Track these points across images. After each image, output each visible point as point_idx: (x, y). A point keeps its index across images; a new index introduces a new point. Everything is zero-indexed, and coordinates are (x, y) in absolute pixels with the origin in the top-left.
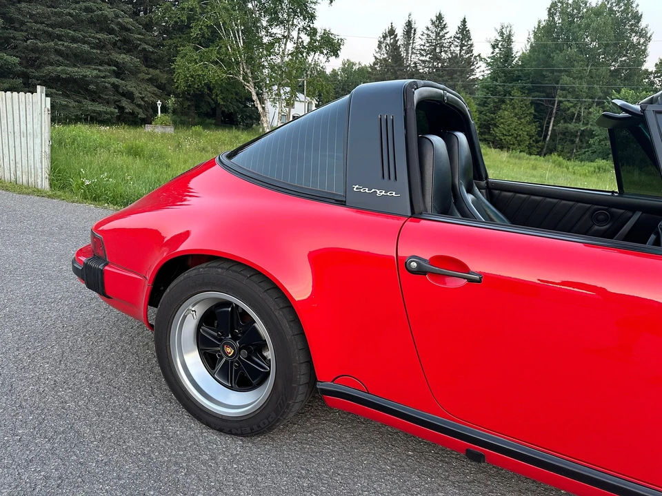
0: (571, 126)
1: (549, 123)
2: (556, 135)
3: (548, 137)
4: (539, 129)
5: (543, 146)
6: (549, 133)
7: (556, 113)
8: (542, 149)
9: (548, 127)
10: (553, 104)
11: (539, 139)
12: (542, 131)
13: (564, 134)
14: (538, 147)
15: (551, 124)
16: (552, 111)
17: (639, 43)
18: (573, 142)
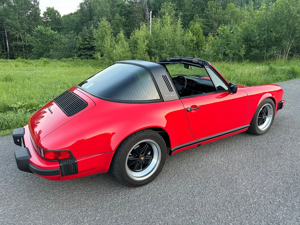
0: (18, 43)
1: (6, 42)
2: (12, 48)
3: (8, 49)
4: (2, 46)
5: (7, 53)
6: (8, 47)
7: (8, 37)
8: (7, 55)
9: (6, 44)
10: (5, 33)
11: (3, 50)
12: (3, 46)
13: (16, 47)
14: (5, 55)
15: (7, 42)
16: (5, 36)
17: (35, 5)
18: (22, 51)
